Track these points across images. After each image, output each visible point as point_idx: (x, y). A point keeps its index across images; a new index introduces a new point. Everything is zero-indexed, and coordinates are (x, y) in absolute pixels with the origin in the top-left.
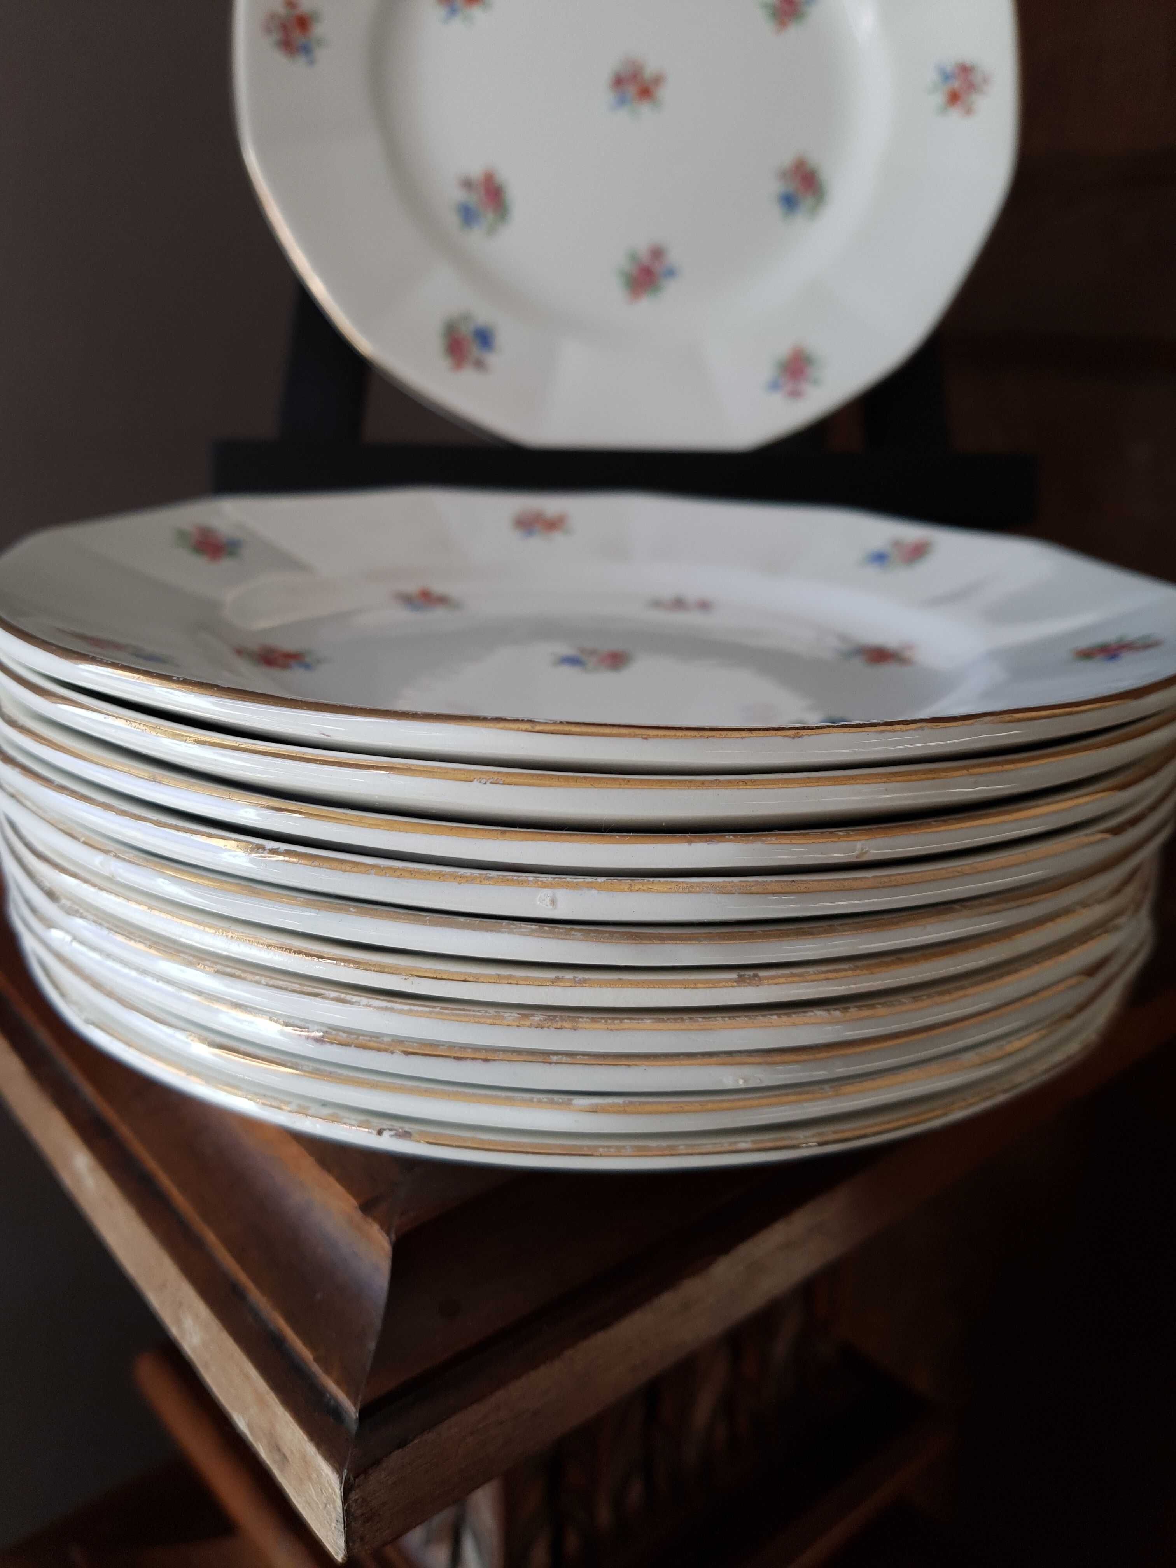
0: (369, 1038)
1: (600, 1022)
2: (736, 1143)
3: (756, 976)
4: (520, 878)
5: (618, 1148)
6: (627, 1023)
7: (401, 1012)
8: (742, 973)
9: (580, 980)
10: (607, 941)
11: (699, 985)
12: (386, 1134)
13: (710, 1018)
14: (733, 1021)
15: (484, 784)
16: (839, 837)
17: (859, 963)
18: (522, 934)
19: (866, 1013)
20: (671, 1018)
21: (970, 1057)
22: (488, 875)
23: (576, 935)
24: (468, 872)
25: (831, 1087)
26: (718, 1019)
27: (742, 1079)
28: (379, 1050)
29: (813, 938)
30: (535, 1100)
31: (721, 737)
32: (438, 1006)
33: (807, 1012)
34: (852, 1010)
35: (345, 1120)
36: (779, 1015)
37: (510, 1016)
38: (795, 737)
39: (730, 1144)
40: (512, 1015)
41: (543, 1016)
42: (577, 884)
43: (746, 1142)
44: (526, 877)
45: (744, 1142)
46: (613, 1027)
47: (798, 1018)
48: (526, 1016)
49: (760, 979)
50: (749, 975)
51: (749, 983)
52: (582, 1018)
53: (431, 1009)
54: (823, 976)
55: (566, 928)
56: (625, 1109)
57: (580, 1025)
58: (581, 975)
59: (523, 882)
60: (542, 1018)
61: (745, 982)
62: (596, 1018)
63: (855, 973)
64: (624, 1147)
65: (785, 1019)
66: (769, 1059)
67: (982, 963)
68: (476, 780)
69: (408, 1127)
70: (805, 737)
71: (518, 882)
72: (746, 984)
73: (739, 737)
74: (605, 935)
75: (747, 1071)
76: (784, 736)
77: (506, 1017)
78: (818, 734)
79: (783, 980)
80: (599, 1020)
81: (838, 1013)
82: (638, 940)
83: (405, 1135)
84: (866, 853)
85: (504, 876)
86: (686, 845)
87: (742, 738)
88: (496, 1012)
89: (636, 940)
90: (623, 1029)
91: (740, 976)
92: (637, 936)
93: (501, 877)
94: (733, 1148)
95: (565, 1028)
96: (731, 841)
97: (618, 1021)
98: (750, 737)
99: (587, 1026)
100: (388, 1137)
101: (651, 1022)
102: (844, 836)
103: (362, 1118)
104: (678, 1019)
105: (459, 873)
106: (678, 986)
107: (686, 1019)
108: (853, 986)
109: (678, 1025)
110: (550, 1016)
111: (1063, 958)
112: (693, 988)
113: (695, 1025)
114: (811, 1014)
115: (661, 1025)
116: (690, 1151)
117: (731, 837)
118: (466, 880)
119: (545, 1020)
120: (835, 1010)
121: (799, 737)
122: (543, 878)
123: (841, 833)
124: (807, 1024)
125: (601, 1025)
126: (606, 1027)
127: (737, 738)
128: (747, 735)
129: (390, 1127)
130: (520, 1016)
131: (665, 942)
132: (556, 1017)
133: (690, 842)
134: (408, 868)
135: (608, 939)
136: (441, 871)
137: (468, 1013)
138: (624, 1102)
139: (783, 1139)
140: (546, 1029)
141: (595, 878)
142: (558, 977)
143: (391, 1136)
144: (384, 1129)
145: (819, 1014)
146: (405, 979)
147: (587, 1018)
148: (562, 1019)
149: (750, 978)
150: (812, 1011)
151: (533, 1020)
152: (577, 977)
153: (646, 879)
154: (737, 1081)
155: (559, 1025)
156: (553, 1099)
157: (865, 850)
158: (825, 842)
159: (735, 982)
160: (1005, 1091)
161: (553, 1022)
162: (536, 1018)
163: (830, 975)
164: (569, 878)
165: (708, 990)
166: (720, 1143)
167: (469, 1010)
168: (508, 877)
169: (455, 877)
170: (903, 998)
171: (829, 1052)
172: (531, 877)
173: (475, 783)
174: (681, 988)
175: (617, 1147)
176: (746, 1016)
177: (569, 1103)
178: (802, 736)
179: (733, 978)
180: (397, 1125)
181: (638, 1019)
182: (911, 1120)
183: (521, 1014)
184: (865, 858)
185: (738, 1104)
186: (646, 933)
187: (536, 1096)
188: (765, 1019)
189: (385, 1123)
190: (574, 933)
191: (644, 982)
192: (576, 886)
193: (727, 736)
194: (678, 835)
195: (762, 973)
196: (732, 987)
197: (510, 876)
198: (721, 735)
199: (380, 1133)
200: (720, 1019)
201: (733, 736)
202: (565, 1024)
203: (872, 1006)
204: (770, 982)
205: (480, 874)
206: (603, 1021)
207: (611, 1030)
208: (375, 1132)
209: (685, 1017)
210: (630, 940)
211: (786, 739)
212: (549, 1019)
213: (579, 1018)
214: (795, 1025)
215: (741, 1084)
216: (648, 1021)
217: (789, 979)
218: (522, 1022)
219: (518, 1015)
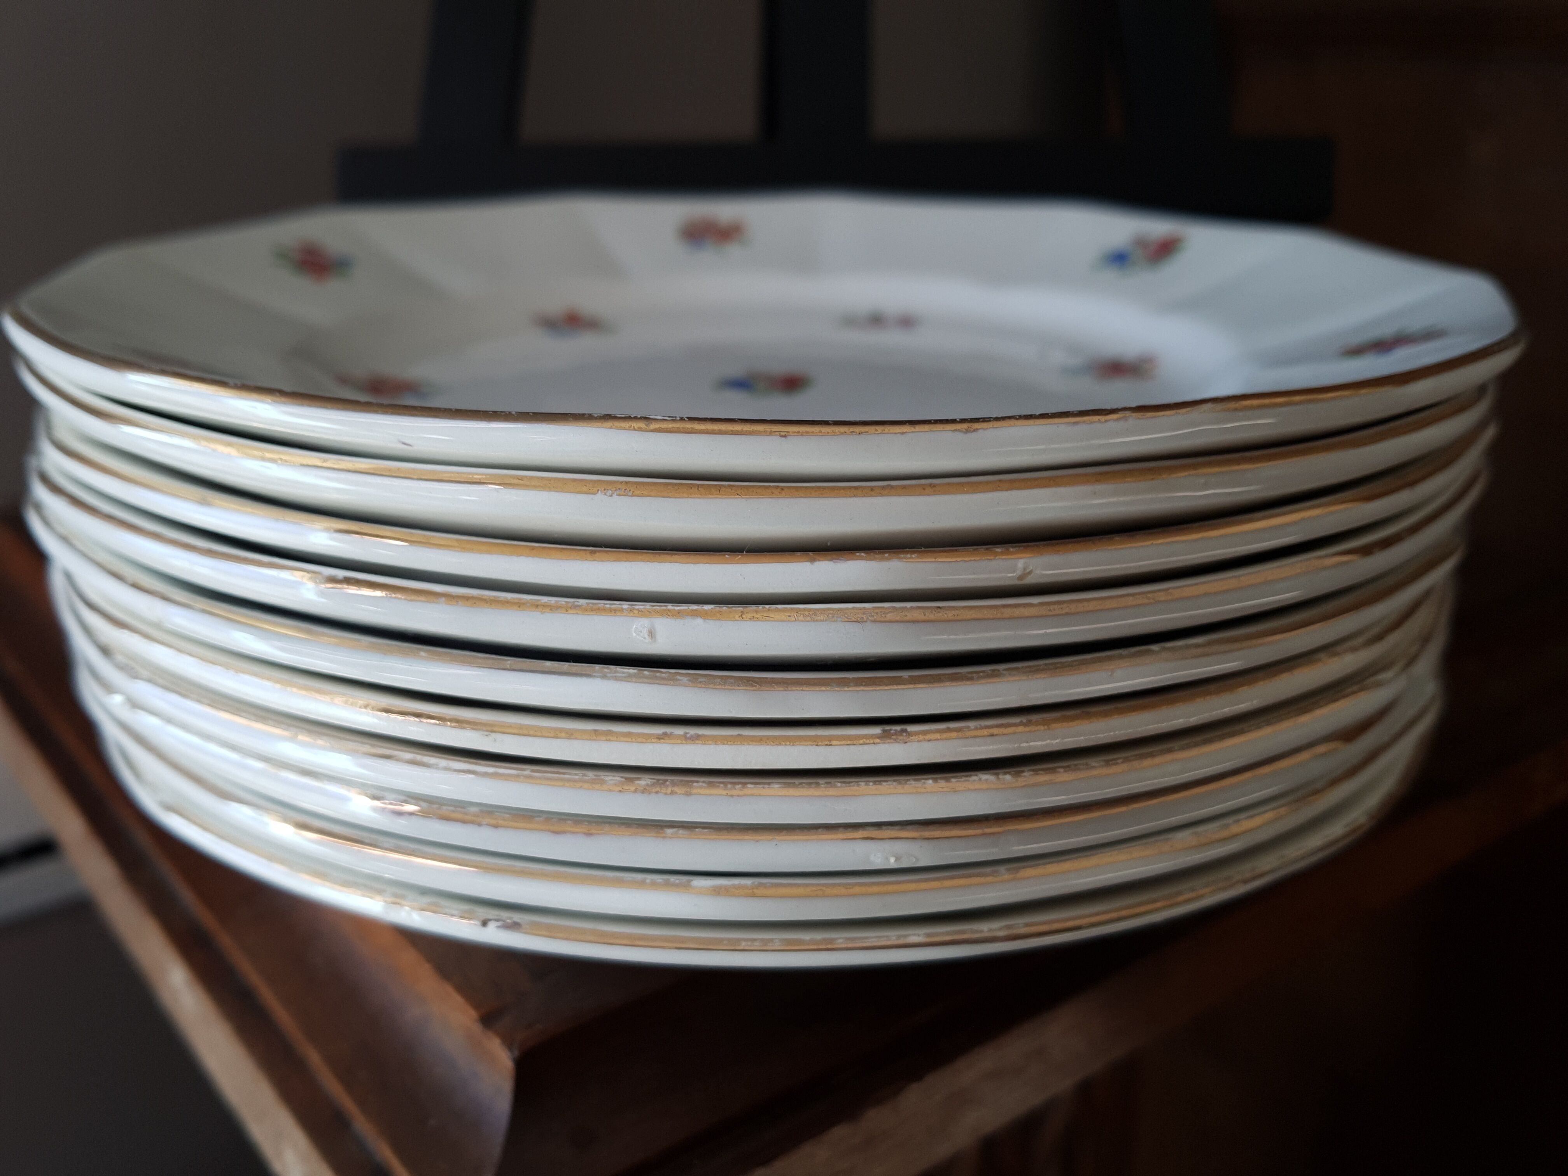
0: (452, 808)
1: (718, 787)
2: (906, 936)
3: (905, 731)
4: (613, 606)
5: (765, 942)
6: (750, 788)
7: (485, 775)
8: (888, 728)
9: (692, 736)
10: (718, 687)
11: (834, 742)
12: (492, 926)
13: (852, 782)
14: (879, 787)
15: (610, 496)
16: (996, 554)
17: (1035, 717)
18: (616, 679)
19: (1043, 778)
20: (804, 783)
21: (1184, 837)
22: (576, 603)
23: (681, 680)
24: (552, 600)
25: (1008, 870)
26: (860, 783)
27: (893, 856)
28: (464, 822)
29: (972, 684)
30: (648, 881)
31: (876, 433)
32: (527, 769)
33: (970, 776)
34: (1026, 774)
35: (447, 910)
36: (935, 780)
37: (611, 780)
38: (967, 431)
39: (899, 937)
40: (614, 778)
41: (650, 780)
42: (679, 612)
43: (919, 935)
44: (619, 604)
45: (916, 935)
46: (733, 792)
47: (959, 783)
48: (631, 780)
49: (910, 734)
50: (896, 730)
51: (895, 740)
52: (698, 782)
53: (519, 772)
54: (985, 732)
55: (670, 673)
56: (753, 892)
57: (694, 791)
58: (693, 731)
59: (615, 611)
60: (649, 782)
61: (890, 738)
62: (714, 782)
63: (1027, 729)
64: (771, 940)
65: (942, 783)
66: (927, 833)
67: (1194, 720)
68: (599, 492)
69: (517, 917)
70: (980, 431)
71: (610, 610)
72: (892, 741)
73: (898, 433)
74: (715, 681)
75: (899, 847)
76: (954, 430)
77: (606, 781)
78: (997, 428)
79: (938, 736)
80: (717, 784)
81: (1008, 777)
82: (755, 686)
83: (514, 926)
84: (1030, 573)
85: (593, 604)
86: (808, 563)
87: (903, 433)
88: (596, 776)
89: (753, 686)
90: (745, 795)
91: (884, 731)
92: (755, 682)
93: (590, 605)
94: (901, 941)
95: (676, 793)
96: (862, 558)
97: (740, 786)
98: (912, 432)
99: (701, 791)
100: (495, 929)
101: (780, 787)
102: (1002, 553)
103: (465, 907)
104: (812, 783)
105: (543, 601)
106: (809, 743)
107: (822, 784)
108: (1024, 745)
109: (812, 791)
110: (658, 780)
111: (1305, 719)
112: (827, 745)
113: (832, 792)
114: (974, 778)
115: (791, 791)
116: (849, 945)
117: (862, 554)
118: (550, 608)
119: (653, 785)
120: (1005, 773)
121: (973, 431)
122: (639, 606)
123: (999, 550)
124: (969, 790)
125: (720, 791)
126: (724, 792)
127: (895, 433)
128: (907, 430)
129: (496, 917)
130: (624, 780)
131: (789, 689)
132: (666, 781)
133: (813, 560)
134: (482, 595)
135: (720, 684)
136: (520, 599)
137: (562, 776)
138: (753, 883)
139: (964, 932)
140: (653, 795)
141: (701, 605)
142: (666, 732)
143: (498, 927)
144: (490, 920)
145: (986, 778)
146: (487, 735)
147: (704, 782)
148: (674, 784)
149: (897, 733)
150: (977, 775)
151: (638, 784)
152: (689, 733)
153: (761, 607)
154: (887, 859)
155: (669, 790)
156: (668, 880)
157: (1028, 570)
158: (977, 561)
159: (878, 738)
160: (1245, 882)
161: (662, 786)
162: (643, 782)
163: (995, 731)
164: (670, 606)
165: (845, 748)
166: (887, 936)
167: (564, 774)
168: (600, 605)
169: (536, 606)
170: (1094, 761)
171: (1001, 827)
172: (625, 605)
173: (600, 495)
174: (813, 745)
175: (762, 940)
176: (894, 781)
177: (687, 886)
178: (975, 430)
179: (877, 734)
180: (505, 915)
181: (764, 783)
182: (1124, 913)
183: (626, 778)
184: (1030, 580)
185: (891, 888)
186: (767, 678)
187: (649, 877)
188: (918, 784)
189: (492, 913)
190: (679, 677)
191: (768, 738)
192: (678, 615)
193: (883, 432)
194: (799, 554)
195: (912, 728)
196: (874, 743)
197: (601, 604)
198: (876, 430)
199: (485, 923)
200: (863, 784)
201: (891, 431)
202: (676, 789)
203: (1053, 770)
204: (921, 737)
205: (567, 602)
206: (722, 785)
207: (732, 796)
208: (478, 923)
209: (822, 781)
210: (746, 686)
211: (957, 433)
212: (657, 783)
213: (693, 782)
214: (955, 791)
215: (892, 863)
216: (776, 786)
217: (945, 735)
218: (626, 787)
219: (622, 779)
